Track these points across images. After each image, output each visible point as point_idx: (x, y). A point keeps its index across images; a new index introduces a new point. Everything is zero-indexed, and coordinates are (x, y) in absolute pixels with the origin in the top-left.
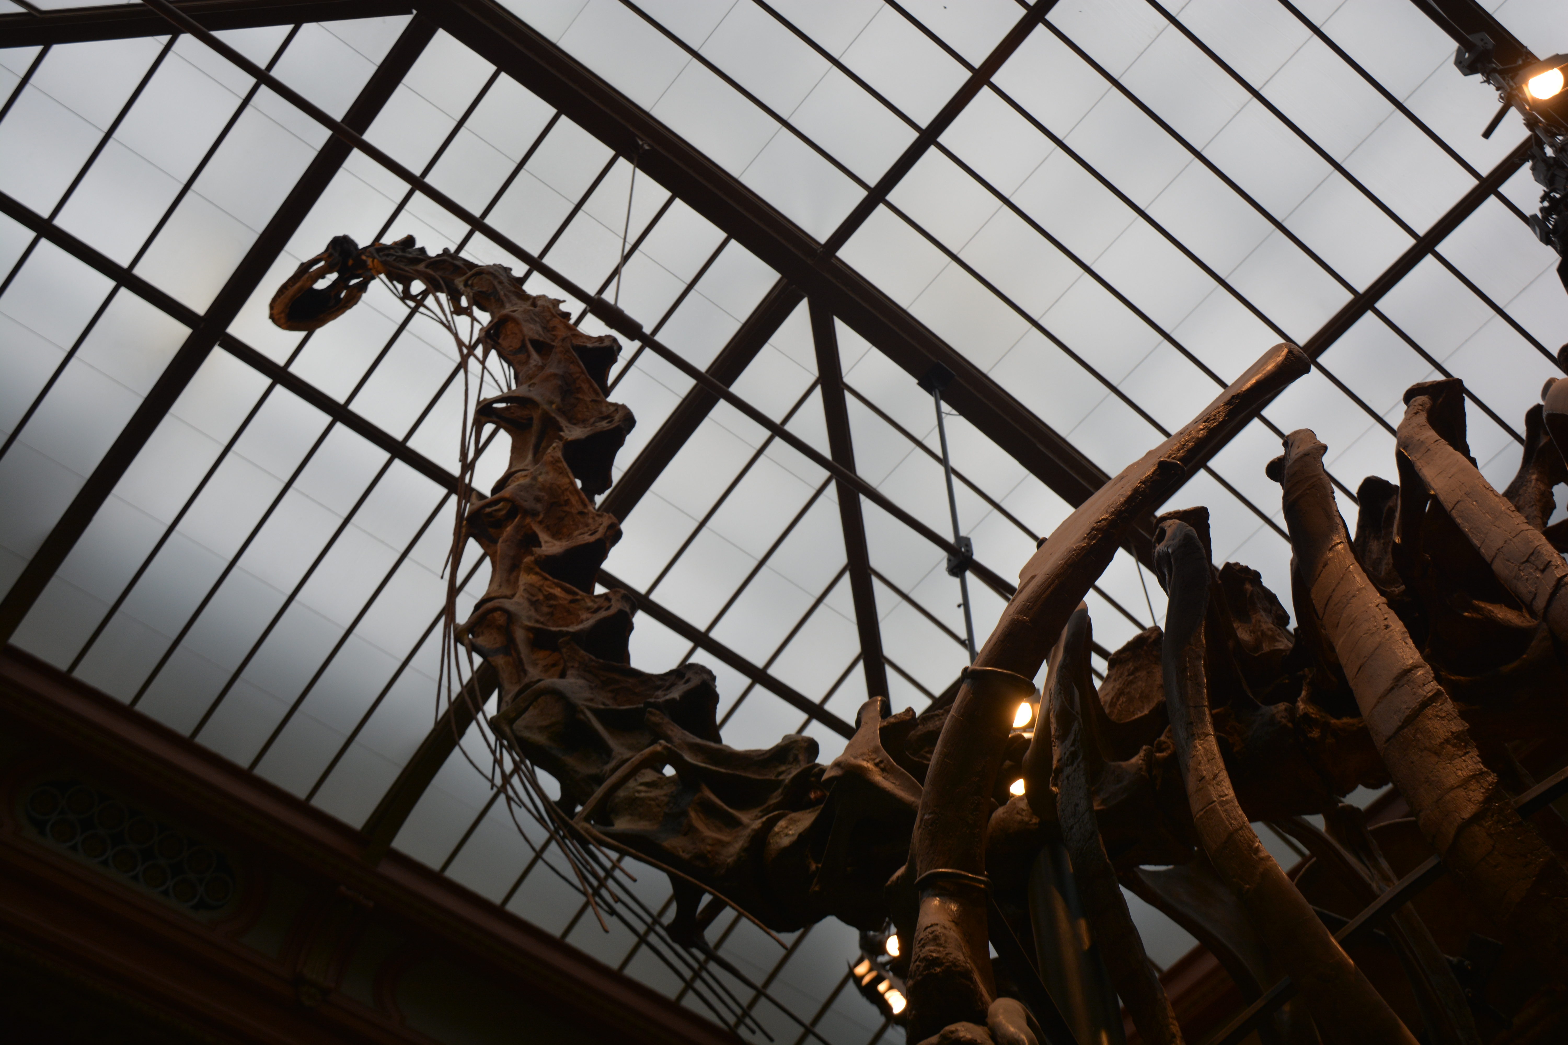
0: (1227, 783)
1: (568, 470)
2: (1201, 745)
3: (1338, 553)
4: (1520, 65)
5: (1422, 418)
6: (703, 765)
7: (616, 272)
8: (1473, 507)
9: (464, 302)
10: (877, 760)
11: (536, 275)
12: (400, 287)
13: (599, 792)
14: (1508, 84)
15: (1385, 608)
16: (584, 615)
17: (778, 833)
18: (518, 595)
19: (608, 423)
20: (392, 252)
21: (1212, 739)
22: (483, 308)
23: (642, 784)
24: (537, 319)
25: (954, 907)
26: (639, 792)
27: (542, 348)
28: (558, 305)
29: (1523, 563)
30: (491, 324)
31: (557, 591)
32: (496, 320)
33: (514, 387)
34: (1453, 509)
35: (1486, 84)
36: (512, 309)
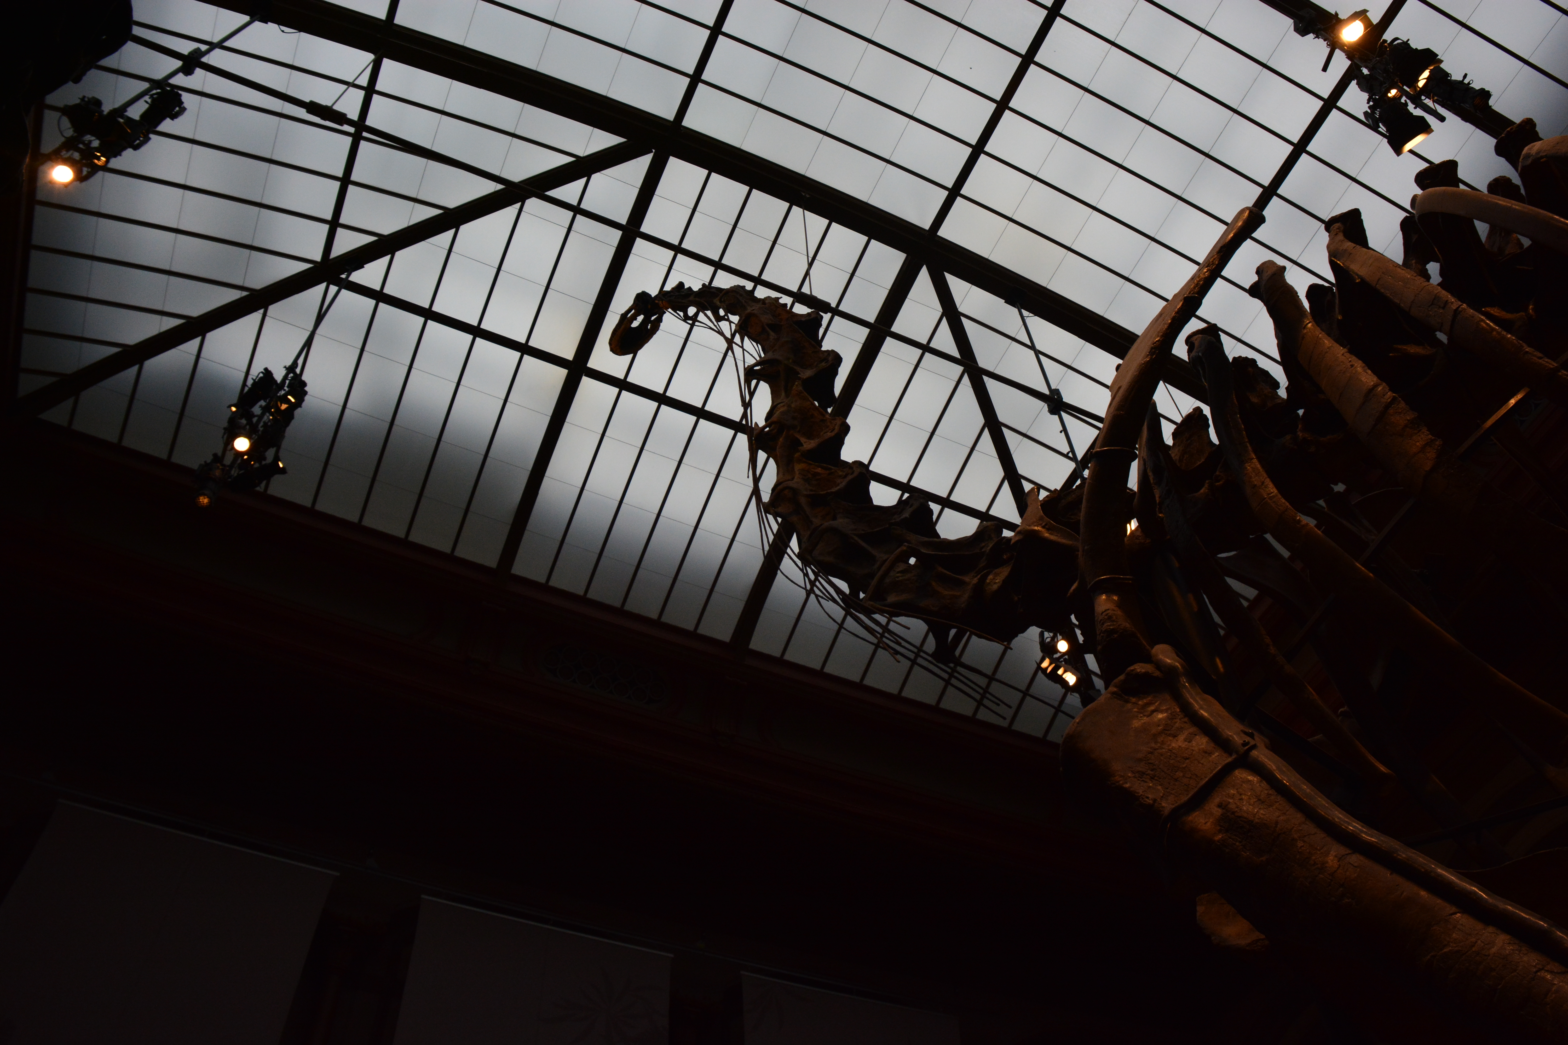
0: (1271, 485)
1: (809, 397)
2: (1249, 466)
3: (1309, 329)
4: (1334, 23)
5: (1341, 237)
6: (933, 553)
7: (807, 274)
8: (1389, 280)
9: (722, 312)
10: (1044, 524)
11: (759, 287)
12: (681, 314)
13: (874, 582)
14: (1330, 36)
15: (1348, 355)
16: (839, 481)
17: (989, 583)
18: (796, 478)
19: (825, 363)
20: (672, 294)
21: (1255, 461)
22: (734, 314)
23: (898, 572)
24: (768, 312)
25: (1115, 598)
26: (898, 577)
27: (775, 328)
28: (778, 300)
29: (1429, 306)
30: (741, 321)
31: (819, 470)
32: (743, 318)
33: (763, 355)
34: (1376, 284)
35: (1317, 39)
36: (751, 309)
